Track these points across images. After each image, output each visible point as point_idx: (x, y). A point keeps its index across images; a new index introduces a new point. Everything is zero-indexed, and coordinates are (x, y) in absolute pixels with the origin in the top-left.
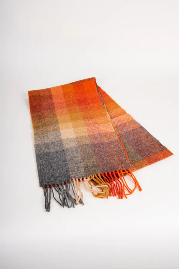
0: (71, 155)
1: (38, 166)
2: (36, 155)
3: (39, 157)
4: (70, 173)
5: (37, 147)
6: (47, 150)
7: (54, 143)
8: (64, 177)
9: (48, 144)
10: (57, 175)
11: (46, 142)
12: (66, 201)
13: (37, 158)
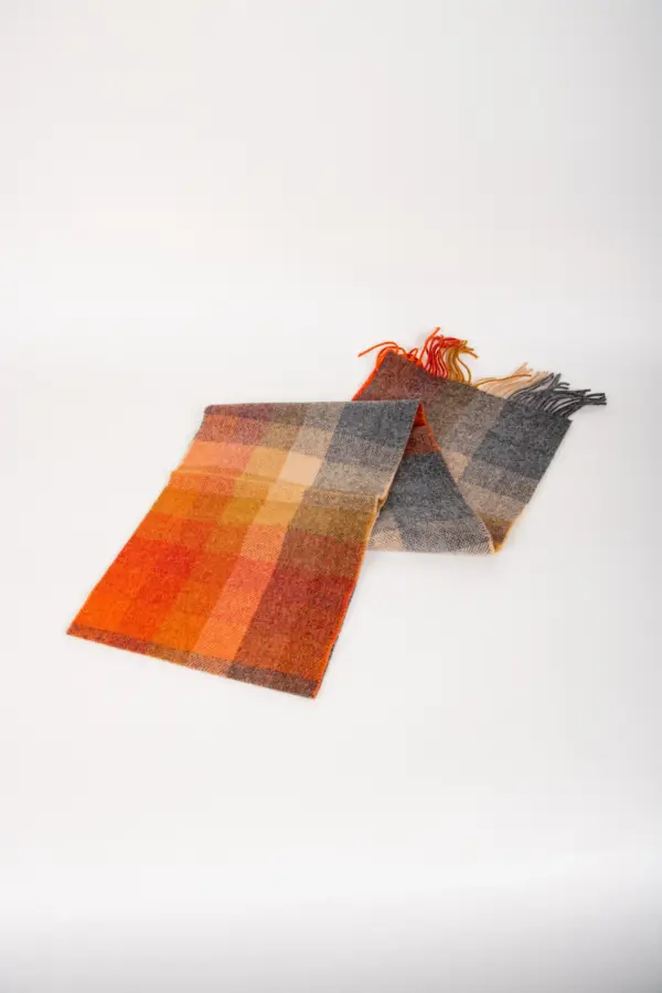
0: (470, 437)
1: (552, 455)
2: (539, 478)
3: (537, 472)
4: (501, 408)
5: (524, 495)
6: (510, 475)
7: (479, 484)
8: (518, 412)
9: (496, 490)
10: (526, 422)
11: (495, 497)
12: (542, 388)
13: (544, 471)
